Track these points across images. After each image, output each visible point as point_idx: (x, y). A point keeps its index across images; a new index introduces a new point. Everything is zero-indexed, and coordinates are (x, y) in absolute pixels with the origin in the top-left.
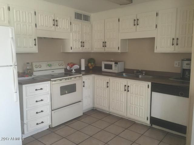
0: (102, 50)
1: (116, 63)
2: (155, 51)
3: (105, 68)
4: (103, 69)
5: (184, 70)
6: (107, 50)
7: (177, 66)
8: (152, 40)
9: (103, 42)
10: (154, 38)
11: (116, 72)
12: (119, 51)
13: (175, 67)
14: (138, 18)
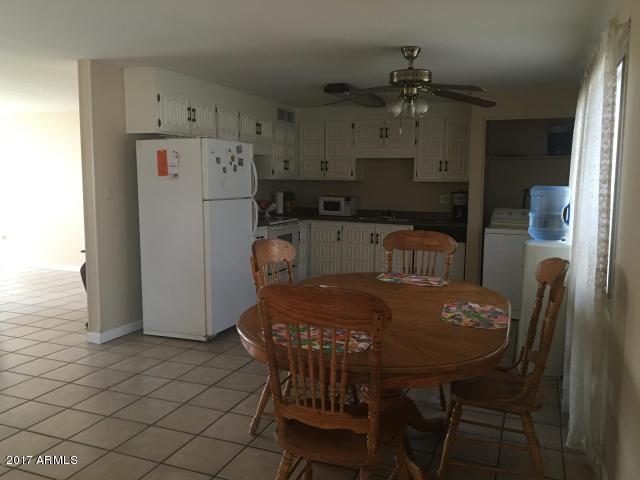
0: (319, 176)
1: (348, 199)
2: (415, 180)
3: (325, 209)
4: (322, 211)
5: (455, 208)
6: (329, 176)
7: (444, 202)
8: (409, 162)
9: (322, 162)
10: (412, 160)
11: (348, 214)
12: (353, 178)
13: (442, 203)
14: (387, 126)
